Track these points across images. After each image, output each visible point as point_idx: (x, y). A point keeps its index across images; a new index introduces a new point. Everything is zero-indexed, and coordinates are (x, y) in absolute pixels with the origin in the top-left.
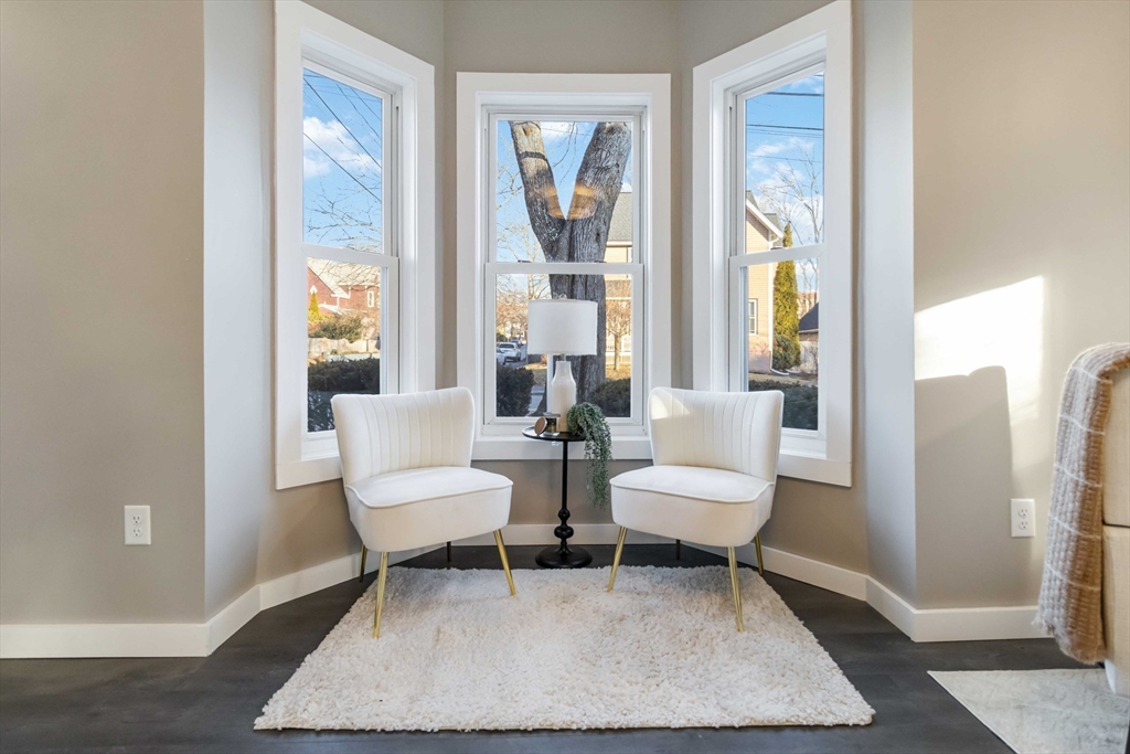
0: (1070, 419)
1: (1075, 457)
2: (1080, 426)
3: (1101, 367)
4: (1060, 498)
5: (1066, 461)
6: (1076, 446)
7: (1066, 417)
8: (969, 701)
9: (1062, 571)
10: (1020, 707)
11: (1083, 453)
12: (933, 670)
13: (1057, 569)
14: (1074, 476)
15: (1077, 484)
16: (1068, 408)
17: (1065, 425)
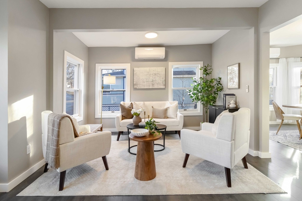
0: (54, 128)
1: (56, 135)
2: (56, 129)
3: (60, 119)
4: (53, 143)
5: (54, 136)
6: (56, 133)
7: (53, 128)
8: (29, 194)
9: (54, 156)
10: (38, 188)
11: (57, 134)
12: (17, 194)
13: (53, 156)
14: (56, 138)
15: (56, 139)
16: (53, 126)
17: (53, 130)
